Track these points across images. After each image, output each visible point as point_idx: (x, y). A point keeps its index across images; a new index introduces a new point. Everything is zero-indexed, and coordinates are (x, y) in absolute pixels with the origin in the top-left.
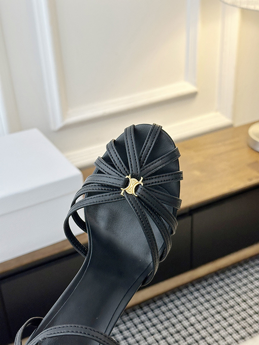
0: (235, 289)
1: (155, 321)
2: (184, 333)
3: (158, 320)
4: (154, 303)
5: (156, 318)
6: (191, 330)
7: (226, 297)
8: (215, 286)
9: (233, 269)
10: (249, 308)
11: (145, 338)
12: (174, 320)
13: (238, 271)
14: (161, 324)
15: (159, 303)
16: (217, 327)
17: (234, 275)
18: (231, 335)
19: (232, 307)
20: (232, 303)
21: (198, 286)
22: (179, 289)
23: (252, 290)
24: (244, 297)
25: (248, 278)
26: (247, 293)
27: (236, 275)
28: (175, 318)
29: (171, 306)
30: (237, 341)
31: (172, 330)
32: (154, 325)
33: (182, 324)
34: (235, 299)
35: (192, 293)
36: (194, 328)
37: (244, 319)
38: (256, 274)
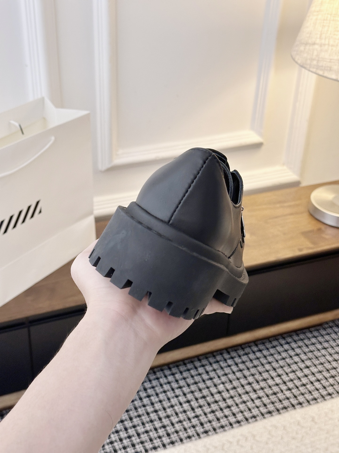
0: (272, 362)
1: (182, 383)
2: (210, 399)
3: (185, 383)
4: (184, 366)
5: (183, 381)
6: (217, 397)
7: (260, 369)
8: (252, 356)
9: (275, 342)
10: (283, 384)
11: (169, 399)
12: (202, 385)
13: (280, 343)
14: (187, 387)
15: (189, 366)
16: (245, 397)
17: (274, 347)
18: (258, 407)
19: (265, 380)
20: (266, 375)
21: (234, 354)
22: (213, 353)
23: (289, 365)
24: (280, 371)
25: (289, 352)
26: (284, 368)
27: (277, 348)
28: (203, 383)
29: (201, 370)
30: (263, 415)
31: (198, 395)
32: (180, 387)
33: (210, 391)
34: (270, 372)
35: (225, 360)
36: (222, 396)
37: (275, 394)
38: (298, 349)
